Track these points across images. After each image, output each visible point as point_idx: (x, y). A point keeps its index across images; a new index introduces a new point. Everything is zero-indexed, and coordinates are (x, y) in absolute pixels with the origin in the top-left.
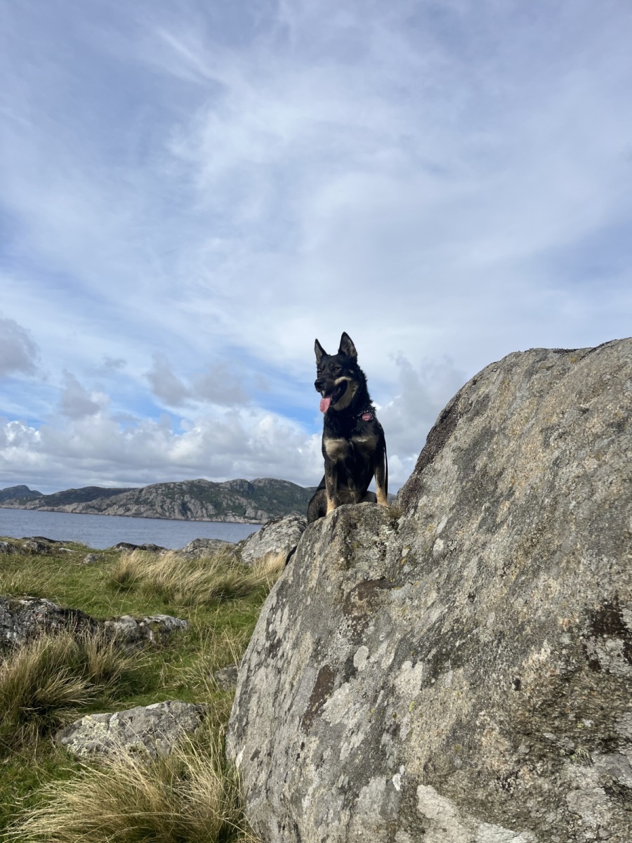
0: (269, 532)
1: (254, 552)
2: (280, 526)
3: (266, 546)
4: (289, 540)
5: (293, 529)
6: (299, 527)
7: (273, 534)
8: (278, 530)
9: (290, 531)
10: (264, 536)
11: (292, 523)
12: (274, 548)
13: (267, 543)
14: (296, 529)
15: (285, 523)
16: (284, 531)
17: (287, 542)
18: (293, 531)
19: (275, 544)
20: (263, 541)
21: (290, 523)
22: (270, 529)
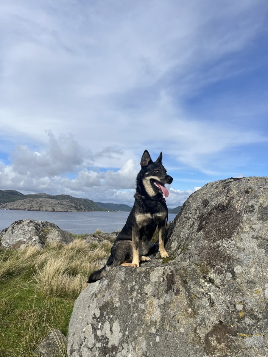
0: (17, 229)
1: (9, 241)
2: (23, 226)
3: (16, 237)
4: (31, 234)
5: (31, 227)
6: (34, 226)
7: (20, 230)
8: (22, 228)
9: (30, 229)
10: (15, 232)
11: (30, 224)
12: (22, 239)
13: (17, 236)
14: (33, 227)
15: (26, 224)
16: (26, 228)
17: (29, 235)
18: (32, 229)
19: (22, 236)
20: (14, 234)
21: (29, 224)
22: (18, 228)
